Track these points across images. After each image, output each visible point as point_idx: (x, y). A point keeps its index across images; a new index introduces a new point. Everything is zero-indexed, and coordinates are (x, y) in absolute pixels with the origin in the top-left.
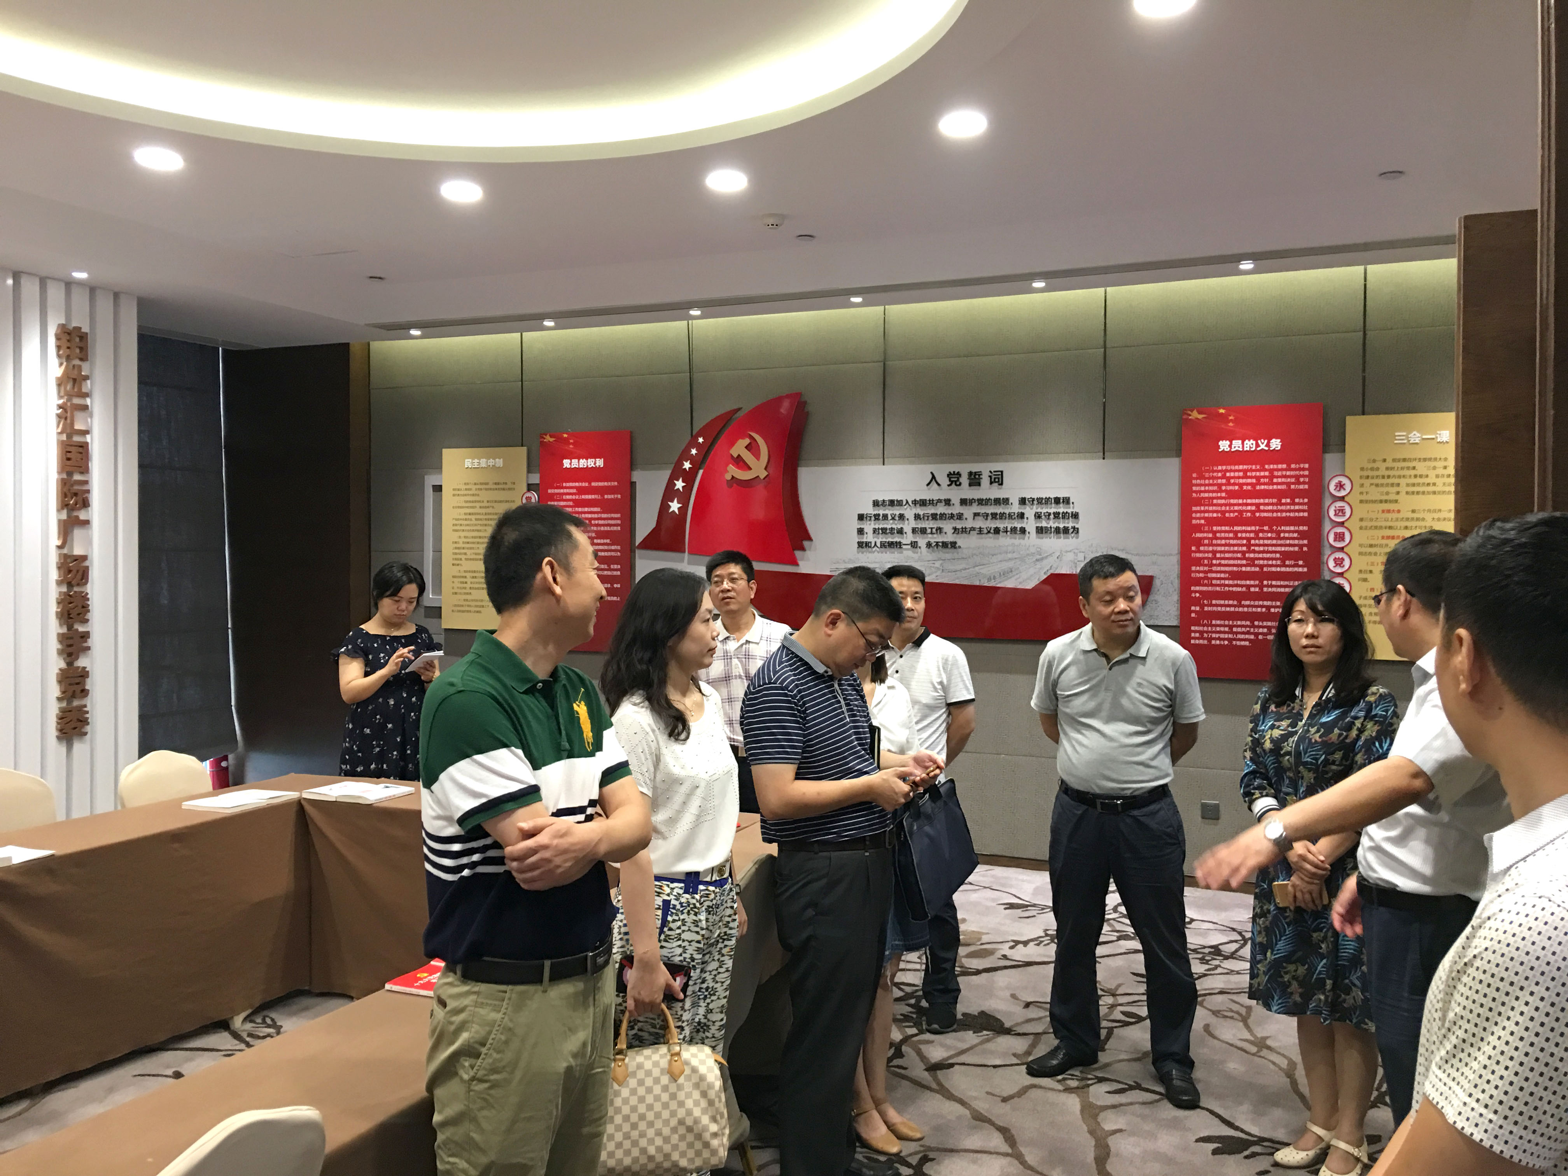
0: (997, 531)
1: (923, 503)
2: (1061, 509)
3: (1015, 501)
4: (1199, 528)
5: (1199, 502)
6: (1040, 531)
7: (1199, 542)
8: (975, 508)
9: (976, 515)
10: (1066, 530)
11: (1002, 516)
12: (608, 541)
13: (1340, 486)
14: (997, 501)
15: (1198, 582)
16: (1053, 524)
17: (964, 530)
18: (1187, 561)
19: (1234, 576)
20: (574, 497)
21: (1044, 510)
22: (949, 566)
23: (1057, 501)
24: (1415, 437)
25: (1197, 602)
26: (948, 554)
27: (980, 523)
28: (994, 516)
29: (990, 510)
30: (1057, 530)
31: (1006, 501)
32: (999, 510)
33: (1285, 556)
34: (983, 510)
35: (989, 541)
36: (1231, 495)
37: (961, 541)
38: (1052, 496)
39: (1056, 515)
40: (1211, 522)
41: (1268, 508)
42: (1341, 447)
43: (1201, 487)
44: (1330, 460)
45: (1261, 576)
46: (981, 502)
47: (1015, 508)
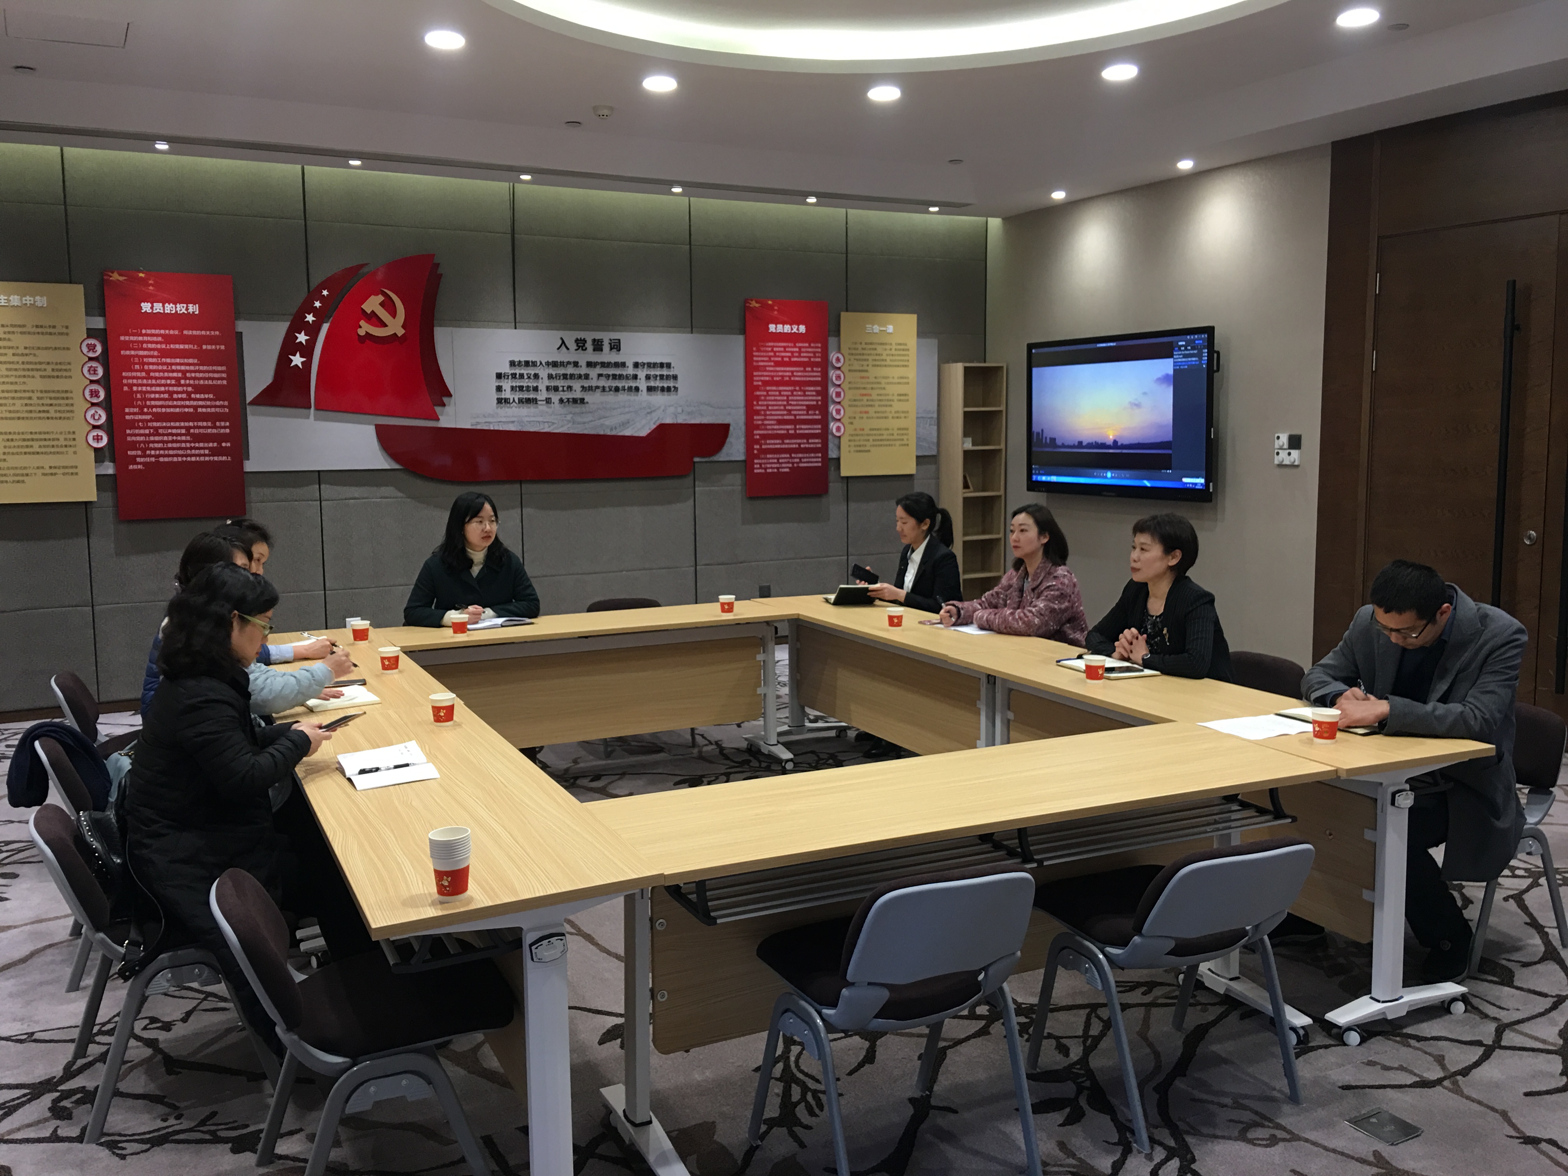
0: (617, 389)
1: (555, 364)
2: (665, 372)
3: (630, 364)
4: (757, 388)
5: (758, 368)
6: (650, 389)
7: (758, 398)
8: (598, 370)
9: (600, 375)
10: (669, 389)
11: (621, 377)
12: (211, 396)
13: (838, 360)
14: (617, 365)
15: (758, 427)
16: (658, 383)
17: (590, 389)
18: (750, 412)
19: (780, 422)
20: (159, 346)
21: (652, 372)
22: (579, 419)
23: (662, 365)
24: (876, 328)
25: (757, 442)
26: (578, 408)
27: (602, 383)
28: (615, 377)
29: (611, 371)
30: (663, 389)
31: (623, 365)
32: (618, 372)
33: (809, 407)
34: (605, 371)
35: (611, 398)
36: (777, 364)
37: (588, 397)
38: (659, 361)
39: (662, 377)
40: (766, 383)
41: (799, 375)
42: (838, 333)
43: (760, 359)
44: (832, 341)
45: (795, 422)
46: (604, 365)
47: (630, 371)
